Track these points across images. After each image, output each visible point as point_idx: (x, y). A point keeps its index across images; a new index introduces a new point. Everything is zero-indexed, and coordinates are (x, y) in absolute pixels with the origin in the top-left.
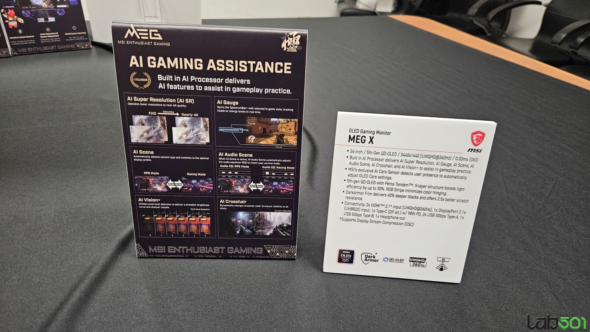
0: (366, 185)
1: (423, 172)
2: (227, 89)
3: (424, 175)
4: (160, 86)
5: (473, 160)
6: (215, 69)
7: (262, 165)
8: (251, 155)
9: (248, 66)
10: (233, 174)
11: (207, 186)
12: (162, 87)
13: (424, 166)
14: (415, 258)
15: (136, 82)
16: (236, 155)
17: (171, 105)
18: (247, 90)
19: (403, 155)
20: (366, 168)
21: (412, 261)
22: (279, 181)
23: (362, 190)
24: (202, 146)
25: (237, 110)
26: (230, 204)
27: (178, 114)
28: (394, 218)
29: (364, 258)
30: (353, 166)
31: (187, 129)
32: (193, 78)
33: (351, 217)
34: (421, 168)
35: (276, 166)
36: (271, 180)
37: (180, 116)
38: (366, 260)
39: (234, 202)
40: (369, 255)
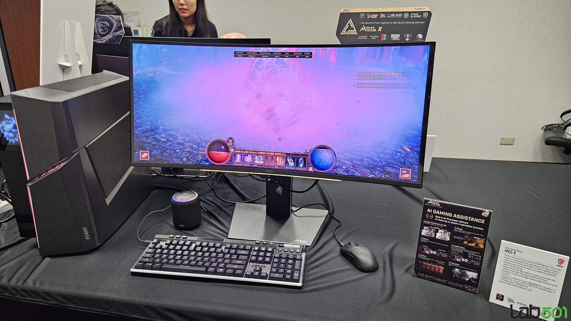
0: (511, 270)
1: (537, 270)
2: (459, 224)
3: (537, 271)
4: (436, 219)
5: (559, 270)
6: (456, 217)
7: (468, 253)
8: (464, 248)
9: (468, 218)
10: (456, 253)
11: (445, 256)
13: (537, 268)
15: (428, 216)
16: (458, 247)
17: (438, 226)
18: (467, 226)
19: (528, 261)
20: (512, 263)
22: (474, 260)
23: (509, 271)
24: (446, 241)
25: (462, 231)
26: (453, 264)
27: (440, 229)
28: (523, 286)
29: (508, 300)
30: (506, 261)
31: (442, 234)
32: (448, 219)
33: (503, 281)
34: (536, 268)
35: (474, 254)
36: (471, 259)
37: (440, 230)
39: (455, 264)
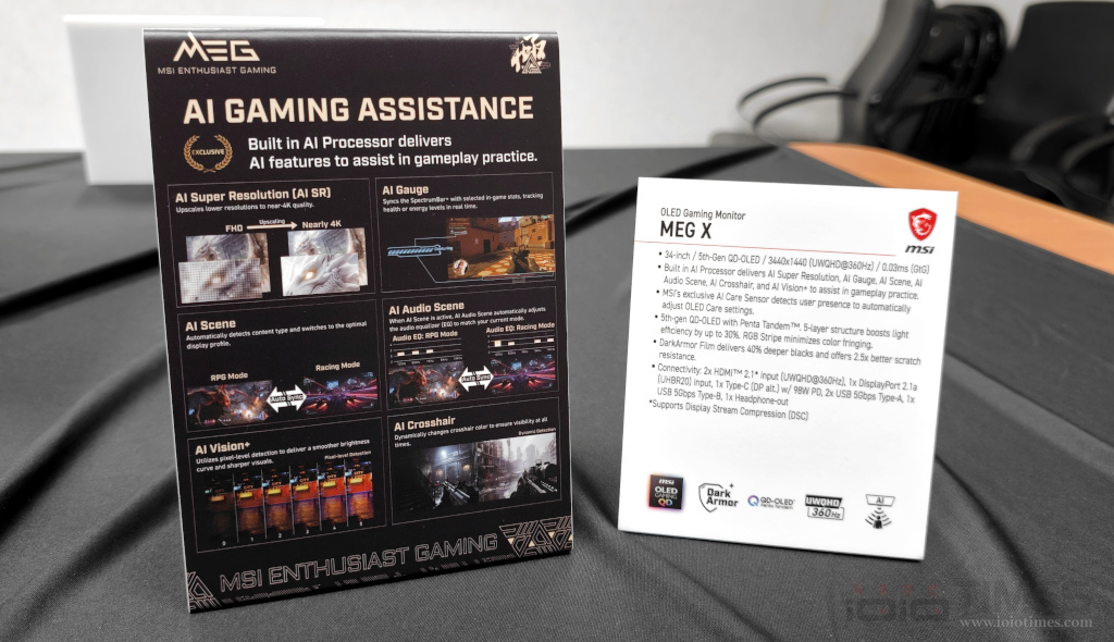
0: (700, 326)
1: (818, 297)
2: (404, 160)
3: (821, 304)
4: (254, 163)
5: (919, 269)
6: (375, 118)
7: (485, 326)
8: (461, 306)
9: (446, 107)
10: (423, 355)
11: (362, 392)
12: (257, 165)
13: (819, 284)
14: (819, 497)
15: (197, 158)
16: (428, 309)
17: (277, 206)
18: (447, 159)
19: (773, 261)
20: (699, 289)
21: (813, 505)
22: (524, 359)
23: (694, 339)
24: (352, 295)
25: (427, 204)
26: (418, 430)
27: (293, 225)
28: (764, 401)
29: (705, 498)
30: (673, 287)
31: (315, 258)
32: (327, 141)
33: (673, 399)
34: (813, 289)
35: (515, 324)
36: (507, 360)
37: (299, 228)
38: (710, 501)
39: (427, 424)
40: (716, 488)
